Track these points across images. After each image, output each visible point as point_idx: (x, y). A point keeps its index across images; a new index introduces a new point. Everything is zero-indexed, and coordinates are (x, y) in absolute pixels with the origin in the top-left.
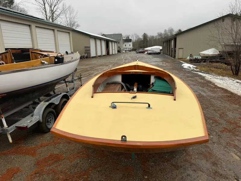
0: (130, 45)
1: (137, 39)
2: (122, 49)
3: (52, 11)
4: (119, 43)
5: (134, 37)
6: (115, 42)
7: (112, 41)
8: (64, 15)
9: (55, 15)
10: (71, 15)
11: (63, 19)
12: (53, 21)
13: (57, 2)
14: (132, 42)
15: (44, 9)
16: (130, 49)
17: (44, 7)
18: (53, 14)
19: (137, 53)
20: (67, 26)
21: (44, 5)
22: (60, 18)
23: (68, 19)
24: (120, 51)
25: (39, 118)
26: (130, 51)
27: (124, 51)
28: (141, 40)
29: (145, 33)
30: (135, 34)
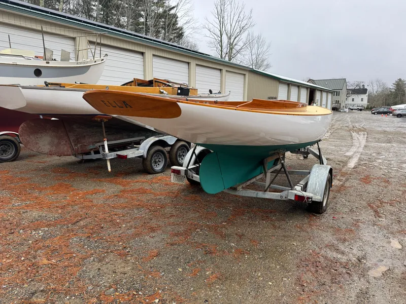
0: (362, 100)
1: (380, 90)
2: (343, 105)
3: (231, 44)
4: (338, 94)
5: (375, 85)
6: (327, 92)
7: (321, 91)
8: (249, 51)
9: (234, 51)
10: (259, 50)
11: (247, 57)
12: (230, 59)
13: (241, 31)
14: (367, 94)
15: (220, 43)
16: (362, 106)
17: (220, 39)
18: (231, 49)
19: (374, 113)
20: (251, 67)
21: (221, 36)
22: (241, 54)
23: (254, 57)
24: (338, 109)
25: (143, 153)
26: (361, 110)
27: (347, 110)
28: (390, 91)
29: (400, 80)
30: (377, 81)
